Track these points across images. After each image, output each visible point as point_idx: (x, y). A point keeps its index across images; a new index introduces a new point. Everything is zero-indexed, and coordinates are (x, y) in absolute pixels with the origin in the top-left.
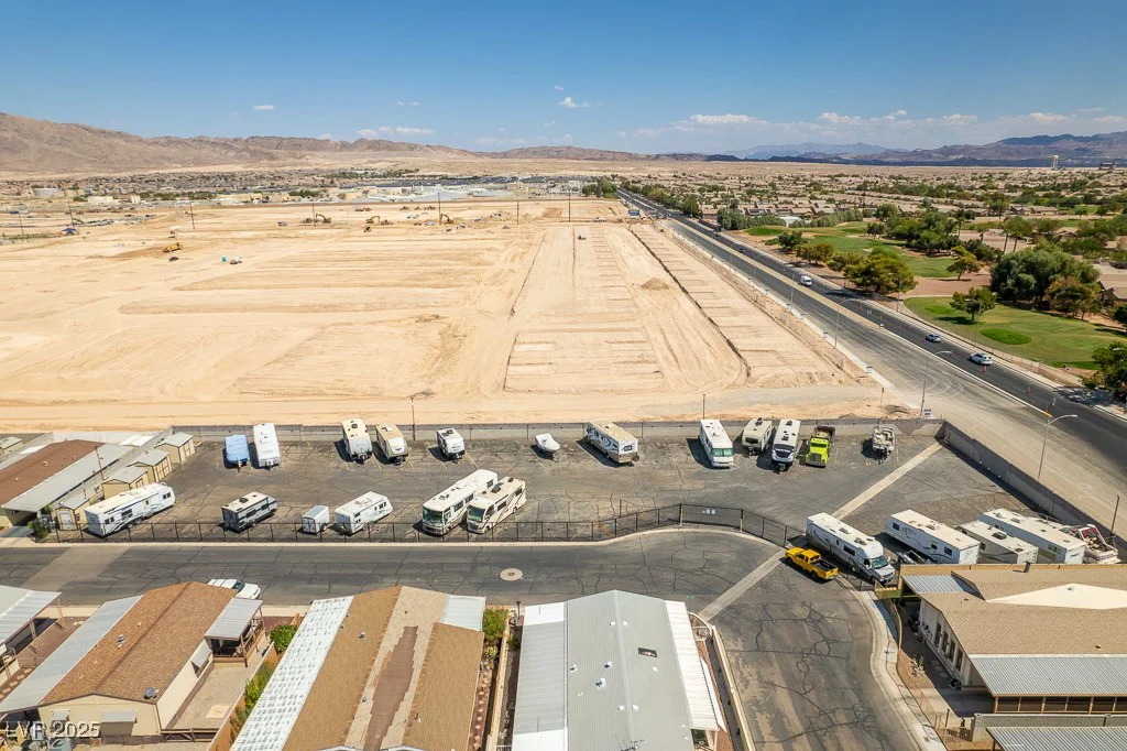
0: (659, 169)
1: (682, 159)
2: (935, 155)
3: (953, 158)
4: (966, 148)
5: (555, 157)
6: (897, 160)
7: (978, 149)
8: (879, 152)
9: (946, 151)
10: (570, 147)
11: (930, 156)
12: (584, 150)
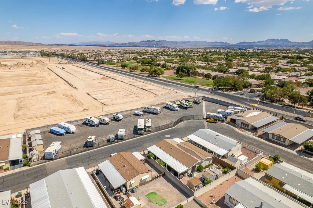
0: (57, 48)
1: (60, 46)
2: (127, 44)
3: (131, 45)
4: (134, 43)
5: (14, 44)
6: (118, 46)
7: (137, 43)
8: (114, 44)
9: (130, 43)
10: (19, 41)
11: (126, 45)
12: (25, 43)
